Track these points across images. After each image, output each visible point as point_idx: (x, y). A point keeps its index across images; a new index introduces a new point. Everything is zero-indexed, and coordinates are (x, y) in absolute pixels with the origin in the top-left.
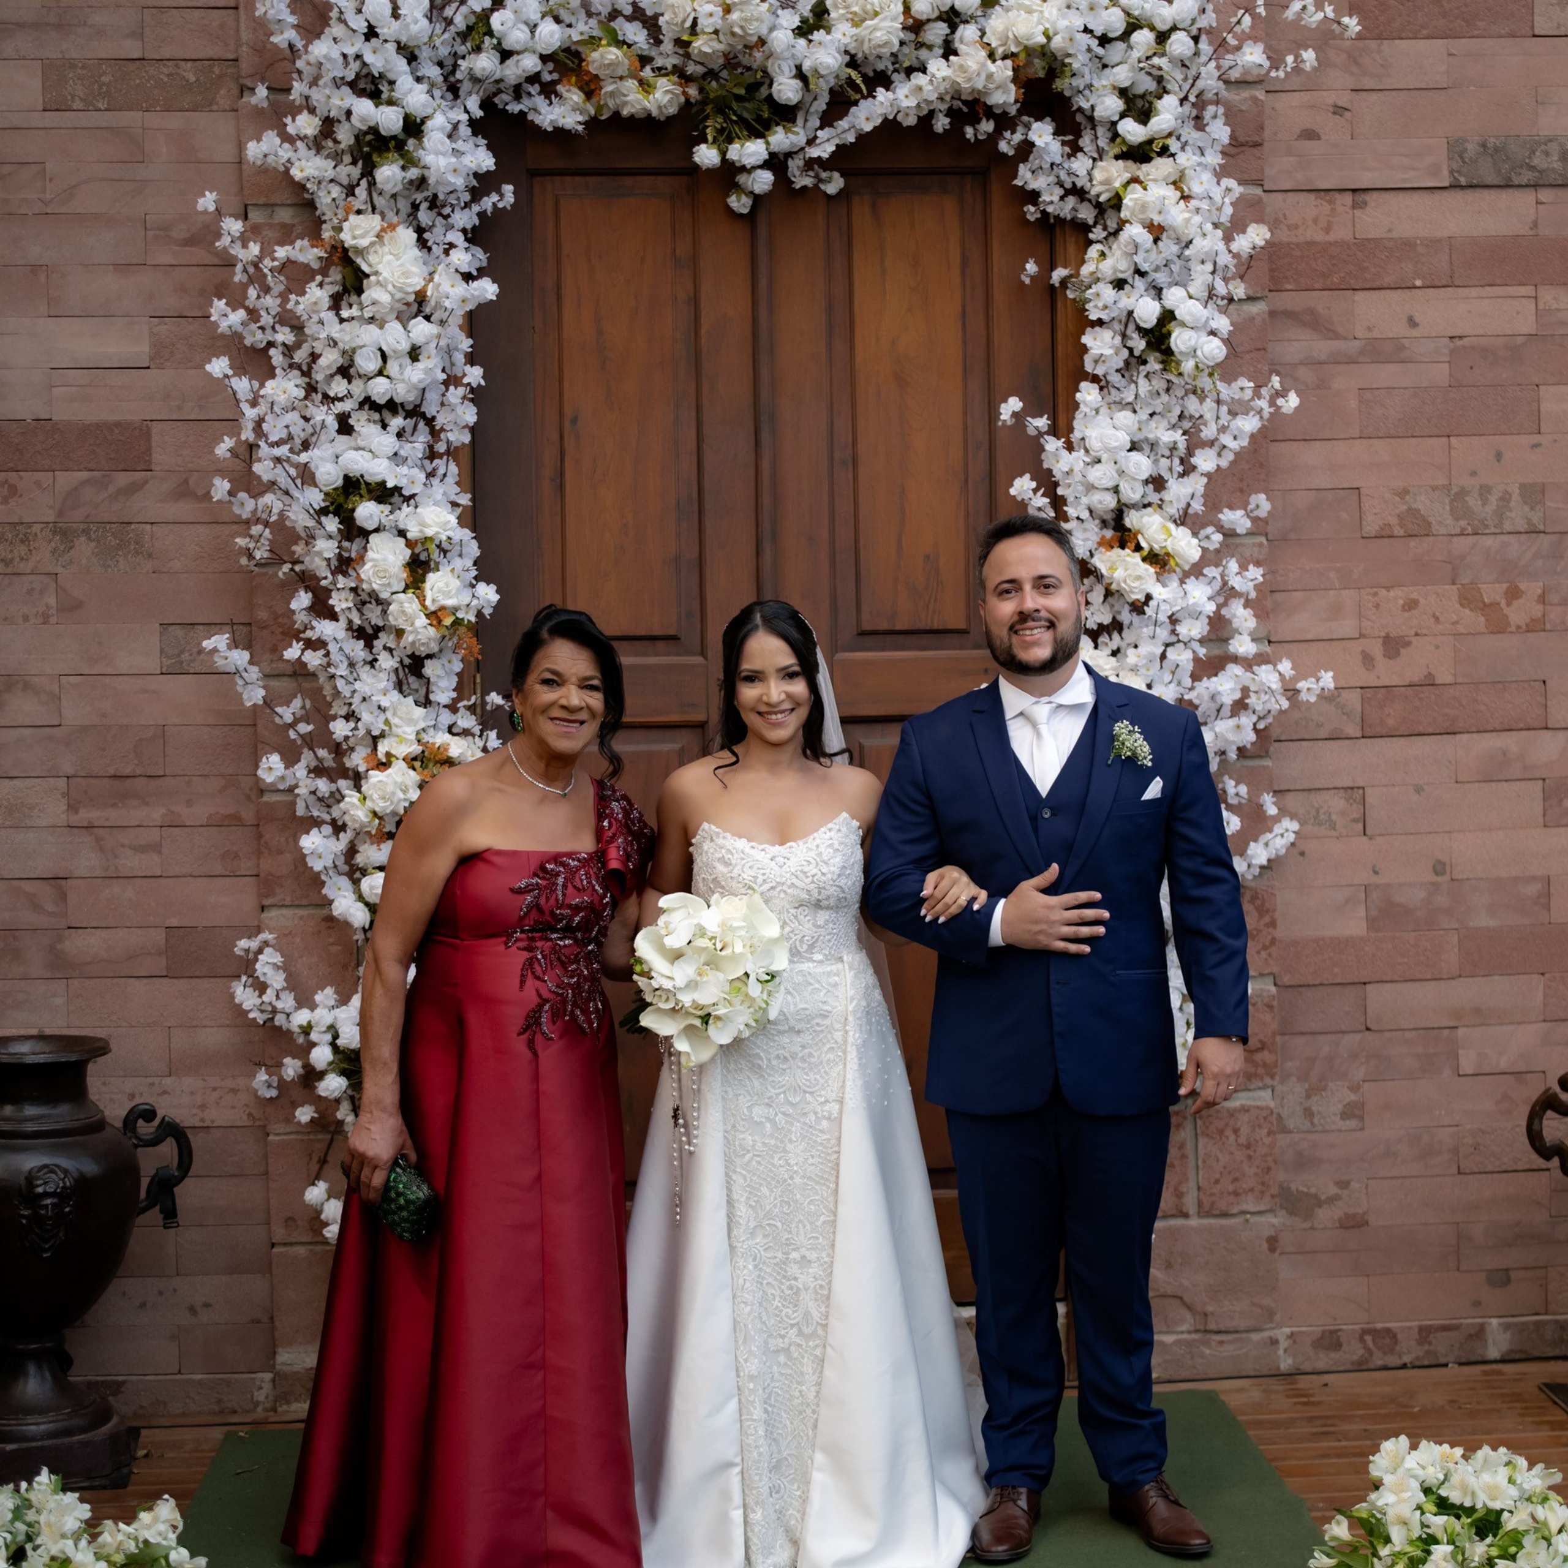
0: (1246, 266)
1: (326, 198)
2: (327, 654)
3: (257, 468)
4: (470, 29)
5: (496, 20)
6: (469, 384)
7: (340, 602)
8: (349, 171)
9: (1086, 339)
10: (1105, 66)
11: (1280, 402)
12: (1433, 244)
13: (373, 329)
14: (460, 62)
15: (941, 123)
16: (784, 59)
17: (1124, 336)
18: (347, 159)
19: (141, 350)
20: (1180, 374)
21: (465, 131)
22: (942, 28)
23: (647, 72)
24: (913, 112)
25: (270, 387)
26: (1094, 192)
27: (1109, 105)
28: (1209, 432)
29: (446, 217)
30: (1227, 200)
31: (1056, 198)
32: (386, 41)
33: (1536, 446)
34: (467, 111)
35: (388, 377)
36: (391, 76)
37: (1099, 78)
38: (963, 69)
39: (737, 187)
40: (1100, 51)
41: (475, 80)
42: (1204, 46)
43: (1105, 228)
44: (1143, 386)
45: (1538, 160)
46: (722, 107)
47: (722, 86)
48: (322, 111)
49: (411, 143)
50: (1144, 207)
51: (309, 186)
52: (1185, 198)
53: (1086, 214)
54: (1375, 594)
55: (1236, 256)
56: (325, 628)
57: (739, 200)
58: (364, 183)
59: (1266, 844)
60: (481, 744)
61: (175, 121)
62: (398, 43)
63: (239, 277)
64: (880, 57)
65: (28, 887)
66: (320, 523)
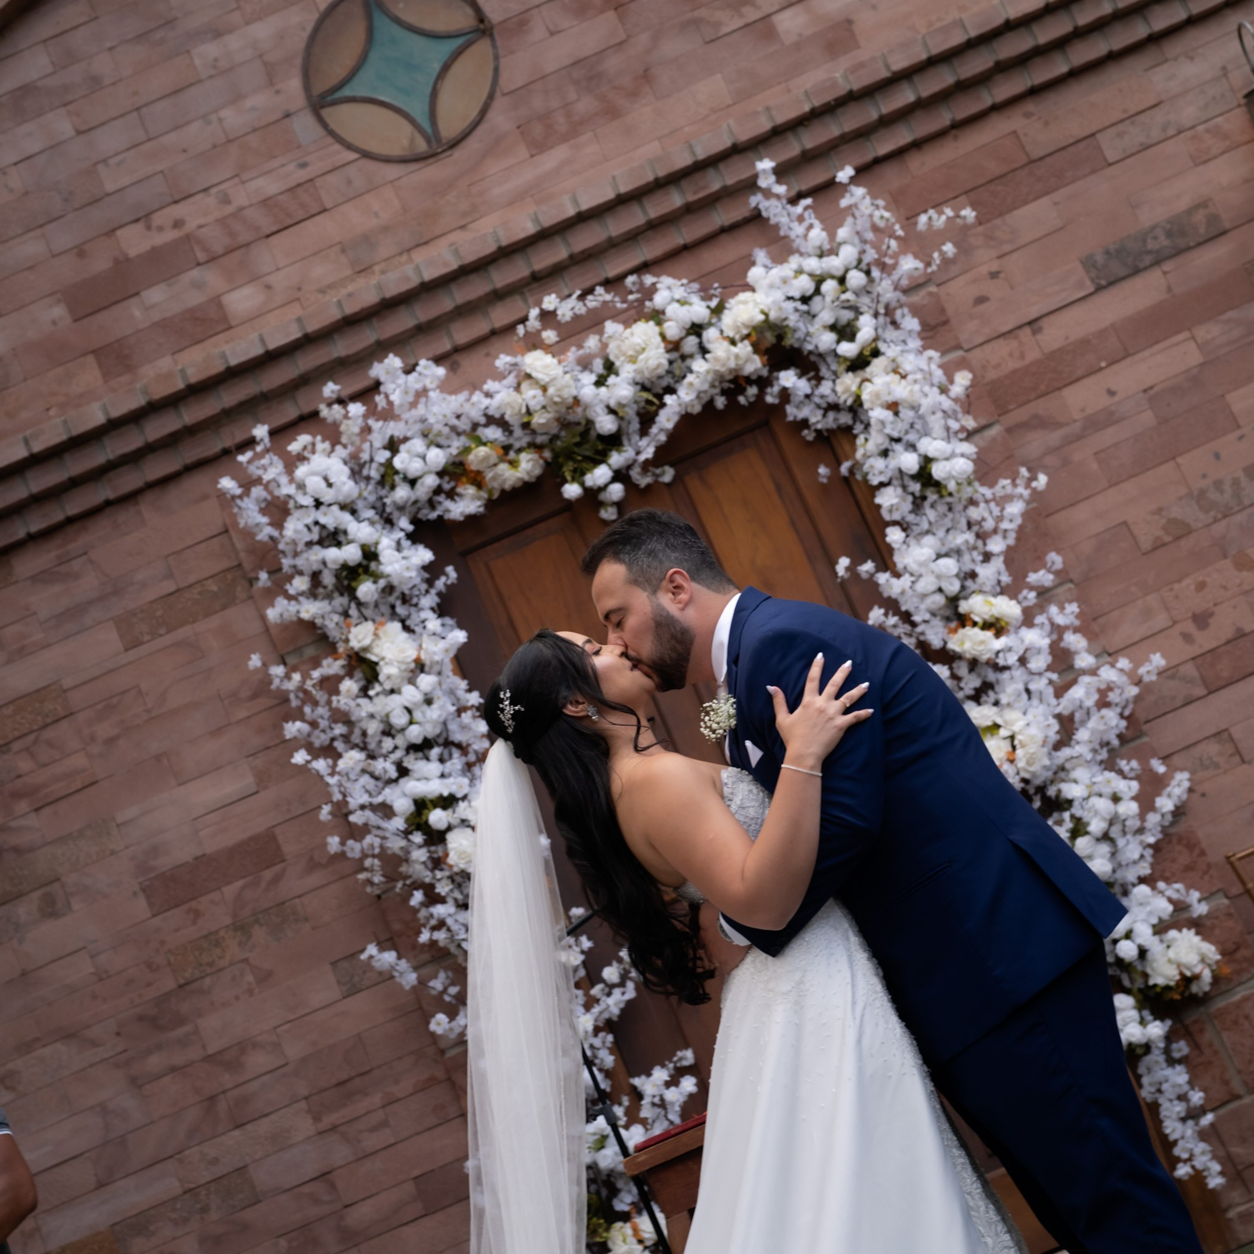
0: (968, 404)
1: (332, 624)
2: (449, 930)
3: (352, 818)
4: (383, 476)
5: (397, 462)
6: (473, 706)
7: (443, 888)
8: (340, 601)
9: (878, 500)
10: (814, 316)
11: (1034, 484)
12: (1102, 334)
13: (394, 697)
14: (385, 500)
15: (720, 402)
16: (596, 405)
17: (904, 487)
18: (336, 595)
19: (248, 781)
20: (950, 494)
21: (406, 543)
22: (692, 340)
23: (512, 455)
24: (696, 402)
25: (342, 764)
26: (841, 401)
27: (826, 340)
28: (989, 524)
29: (416, 605)
30: (934, 367)
31: (819, 417)
32: (330, 505)
33: (1241, 438)
34: (402, 530)
35: (417, 723)
36: (342, 527)
37: (812, 325)
38: (717, 359)
39: (602, 504)
40: (804, 308)
41: (401, 508)
42: (876, 273)
43: (862, 422)
44: (931, 514)
45: (1151, 245)
46: (568, 454)
47: (563, 442)
48: (307, 570)
49: (373, 565)
50: (877, 395)
51: (317, 621)
52: (904, 377)
53: (845, 419)
54: (1171, 589)
55: (956, 400)
56: (439, 910)
57: (606, 511)
58: (353, 605)
59: (1169, 796)
60: (578, 949)
61: (215, 621)
62: (340, 504)
63: (295, 703)
64: (660, 377)
65: (306, 1189)
66: (409, 840)
